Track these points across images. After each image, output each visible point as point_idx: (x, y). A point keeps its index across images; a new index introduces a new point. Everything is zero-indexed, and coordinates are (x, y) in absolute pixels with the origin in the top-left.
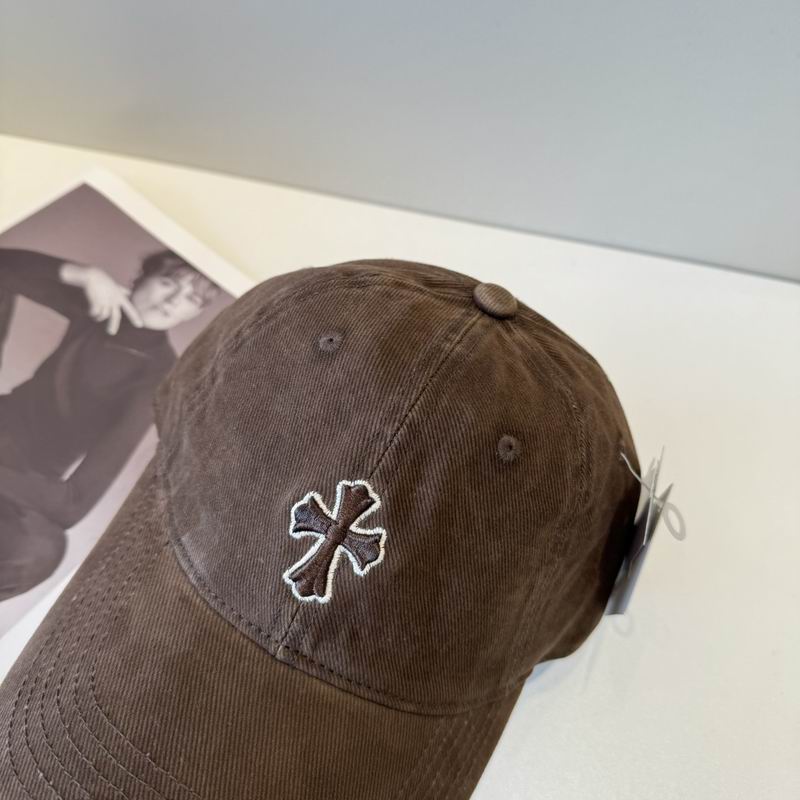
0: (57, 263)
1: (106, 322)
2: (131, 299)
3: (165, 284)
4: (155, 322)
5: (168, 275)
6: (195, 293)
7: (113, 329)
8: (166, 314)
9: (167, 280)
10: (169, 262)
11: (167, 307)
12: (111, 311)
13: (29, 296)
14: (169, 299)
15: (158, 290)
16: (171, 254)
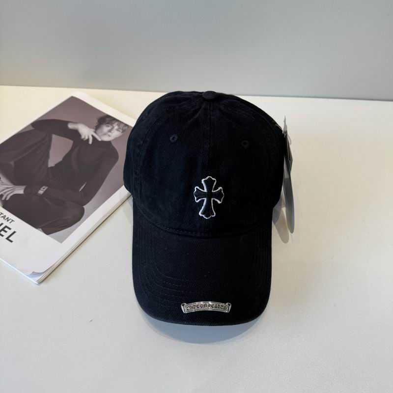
0: (66, 123)
1: (88, 140)
2: (95, 132)
3: (108, 126)
4: (106, 139)
5: (108, 123)
6: (119, 128)
7: (90, 142)
8: (109, 136)
9: (108, 125)
10: (108, 119)
11: (109, 133)
12: (88, 137)
13: (56, 134)
14: (110, 131)
15: (105, 129)
16: (108, 116)
